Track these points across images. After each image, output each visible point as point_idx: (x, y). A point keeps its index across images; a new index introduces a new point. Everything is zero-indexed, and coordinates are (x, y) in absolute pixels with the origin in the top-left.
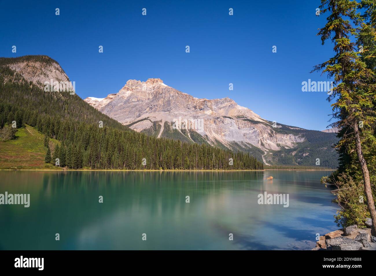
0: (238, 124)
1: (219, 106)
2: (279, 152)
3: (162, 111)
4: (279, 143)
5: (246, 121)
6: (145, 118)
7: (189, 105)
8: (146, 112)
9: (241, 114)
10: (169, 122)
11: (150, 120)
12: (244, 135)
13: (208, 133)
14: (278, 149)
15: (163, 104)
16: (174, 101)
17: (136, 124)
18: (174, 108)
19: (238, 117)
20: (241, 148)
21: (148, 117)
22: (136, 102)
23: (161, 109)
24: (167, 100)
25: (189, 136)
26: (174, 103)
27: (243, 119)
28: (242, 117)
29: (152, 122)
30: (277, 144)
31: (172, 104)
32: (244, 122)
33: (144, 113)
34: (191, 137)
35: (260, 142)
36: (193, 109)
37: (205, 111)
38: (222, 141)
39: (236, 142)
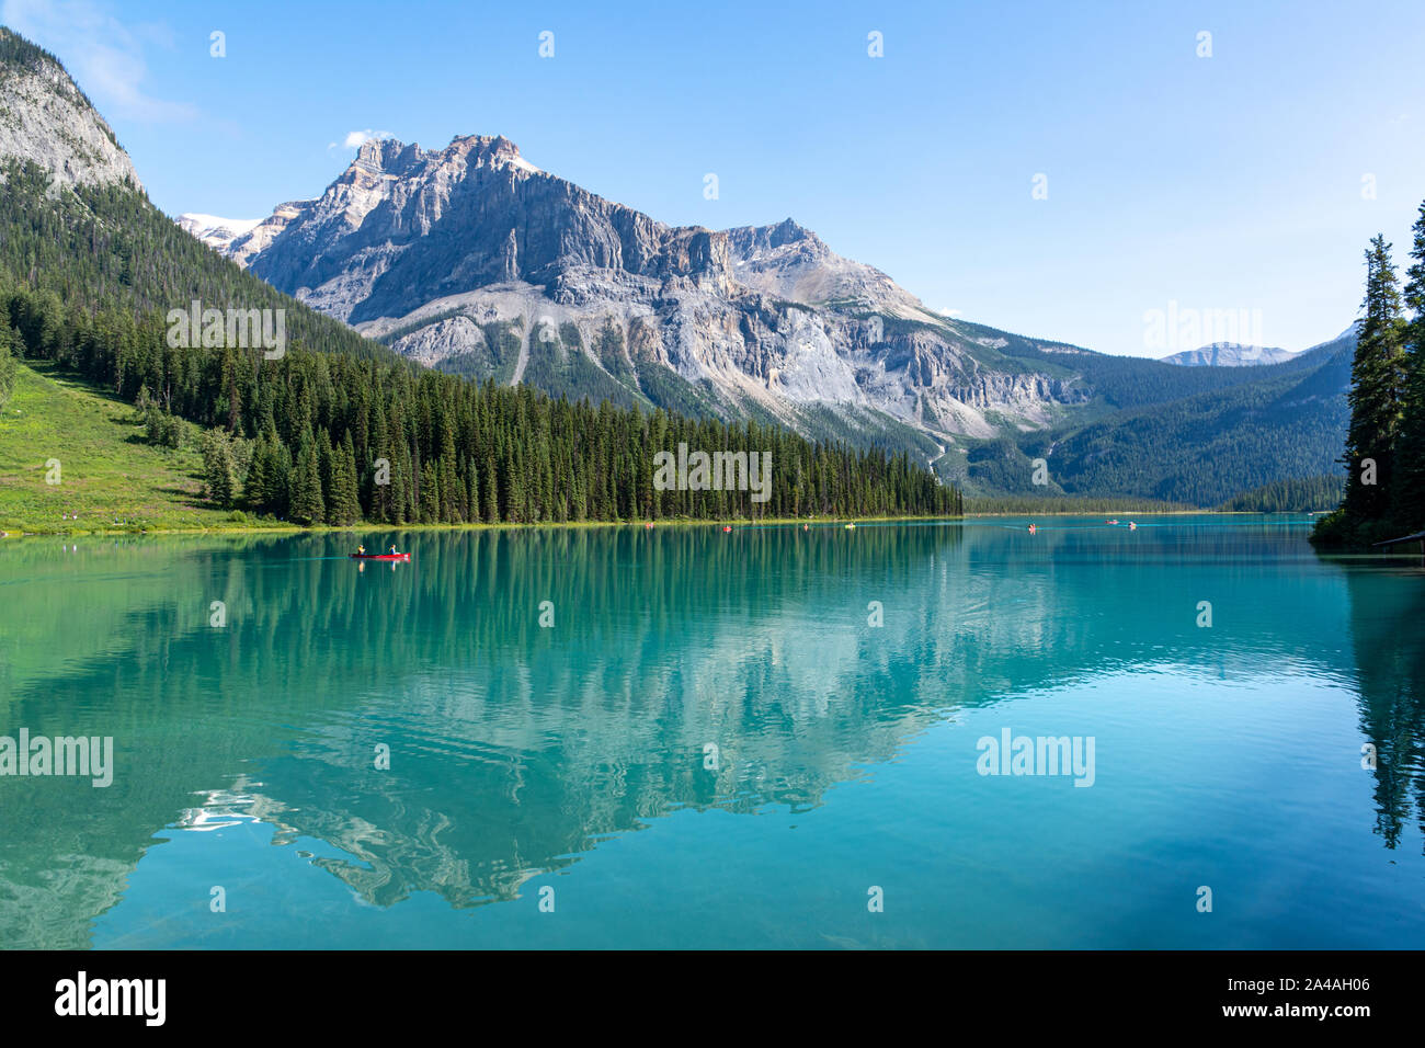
0: (833, 334)
1: (753, 259)
2: (995, 444)
3: (520, 279)
4: (994, 408)
6: (451, 310)
7: (634, 252)
8: (453, 285)
9: (846, 293)
11: (474, 321)
12: (858, 380)
13: (713, 373)
14: (989, 432)
17: (413, 335)
19: (836, 305)
20: (844, 429)
21: (463, 308)
25: (638, 385)
26: (571, 243)
27: (855, 311)
28: (848, 305)
29: (481, 327)
30: (988, 415)
32: (856, 323)
33: (443, 287)
34: (644, 390)
35: (920, 407)
36: (653, 270)
37: (701, 279)
38: (772, 402)
39: (827, 405)
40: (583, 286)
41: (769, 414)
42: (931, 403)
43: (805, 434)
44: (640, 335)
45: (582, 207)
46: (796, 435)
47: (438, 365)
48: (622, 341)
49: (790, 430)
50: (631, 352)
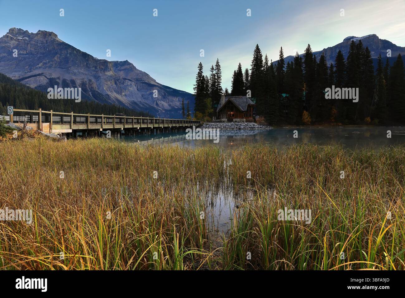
0: (137, 86)
1: (118, 68)
2: (170, 111)
3: (59, 68)
4: (170, 103)
5: (144, 84)
6: (39, 74)
7: (89, 64)
8: (40, 68)
9: (140, 77)
10: (67, 80)
11: (46, 77)
12: (142, 96)
13: (109, 93)
14: (169, 108)
15: (59, 61)
16: (72, 59)
17: (28, 79)
18: (73, 65)
19: (137, 80)
20: (139, 106)
21: (43, 73)
22: (26, 54)
23: (58, 65)
24: (64, 56)
25: (91, 95)
26: (72, 60)
27: (141, 81)
28: (140, 80)
29: (48, 79)
30: (169, 104)
31: (70, 61)
32: (142, 84)
33: (37, 68)
34: (93, 96)
35: (155, 102)
36: (94, 69)
37: (106, 72)
38: (123, 100)
39: (135, 101)
40: (76, 71)
41: (122, 103)
42: (157, 101)
43: (131, 107)
44: (91, 83)
45: (75, 52)
46: (129, 107)
47: (36, 88)
48: (86, 84)
49: (127, 106)
50: (89, 87)
